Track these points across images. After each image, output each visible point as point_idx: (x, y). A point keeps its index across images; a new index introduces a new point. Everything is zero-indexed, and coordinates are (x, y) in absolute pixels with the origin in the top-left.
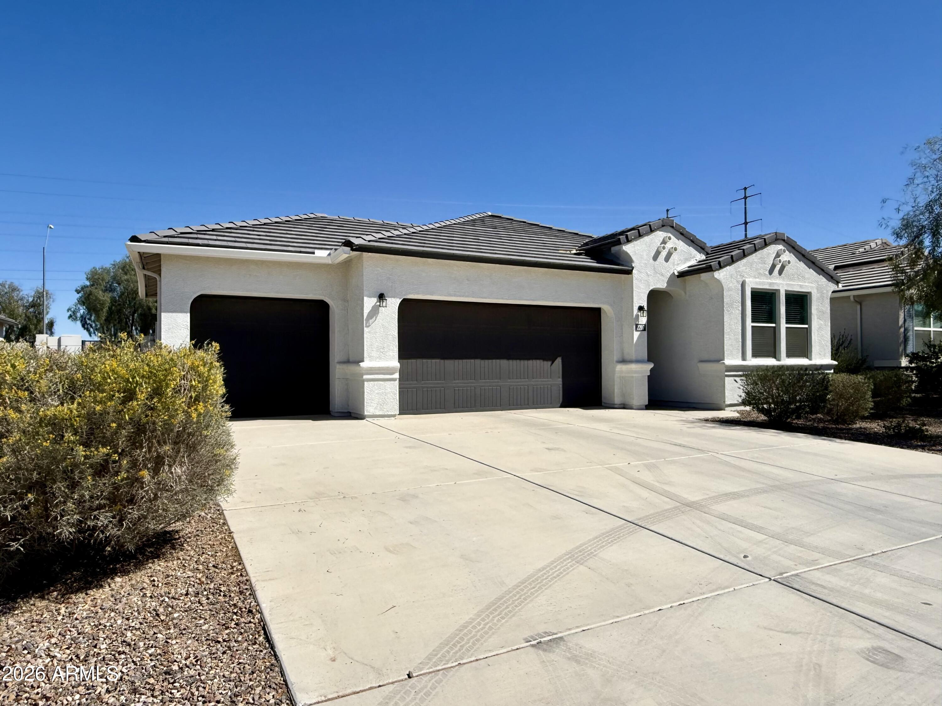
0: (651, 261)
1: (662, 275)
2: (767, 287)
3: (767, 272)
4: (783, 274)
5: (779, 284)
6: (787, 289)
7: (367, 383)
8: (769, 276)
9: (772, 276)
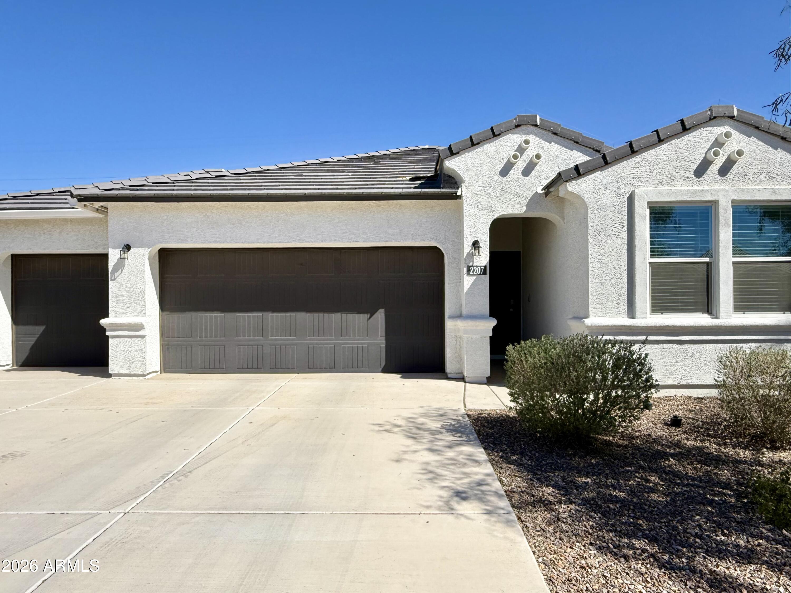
0: (498, 177)
1: (518, 195)
2: (687, 198)
3: (691, 175)
4: (731, 175)
5: (717, 192)
6: (736, 198)
7: (111, 341)
8: (695, 179)
9: (702, 179)
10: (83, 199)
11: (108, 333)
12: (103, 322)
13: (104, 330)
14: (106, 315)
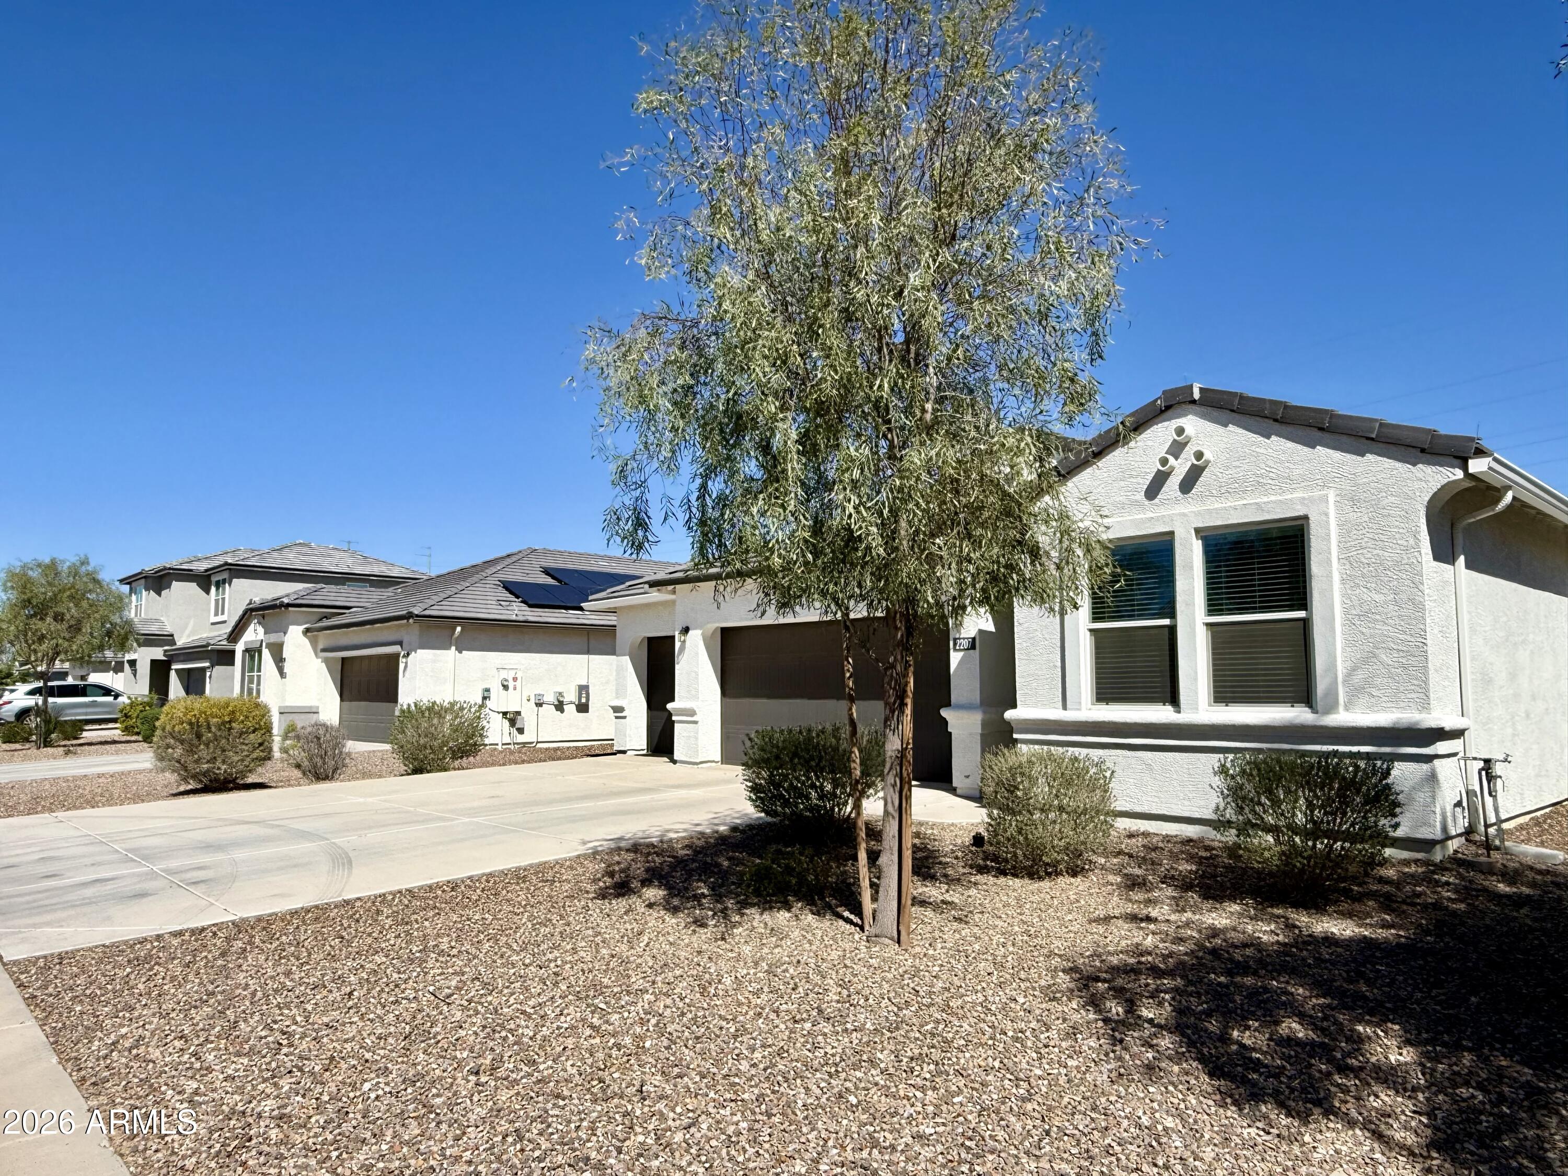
2: (1131, 532)
3: (1141, 496)
4: (1198, 488)
5: (1171, 518)
6: (1200, 525)
7: (676, 725)
8: (1147, 502)
9: (1156, 501)
10: (654, 584)
11: (674, 718)
12: (670, 706)
13: (670, 715)
14: (672, 699)
